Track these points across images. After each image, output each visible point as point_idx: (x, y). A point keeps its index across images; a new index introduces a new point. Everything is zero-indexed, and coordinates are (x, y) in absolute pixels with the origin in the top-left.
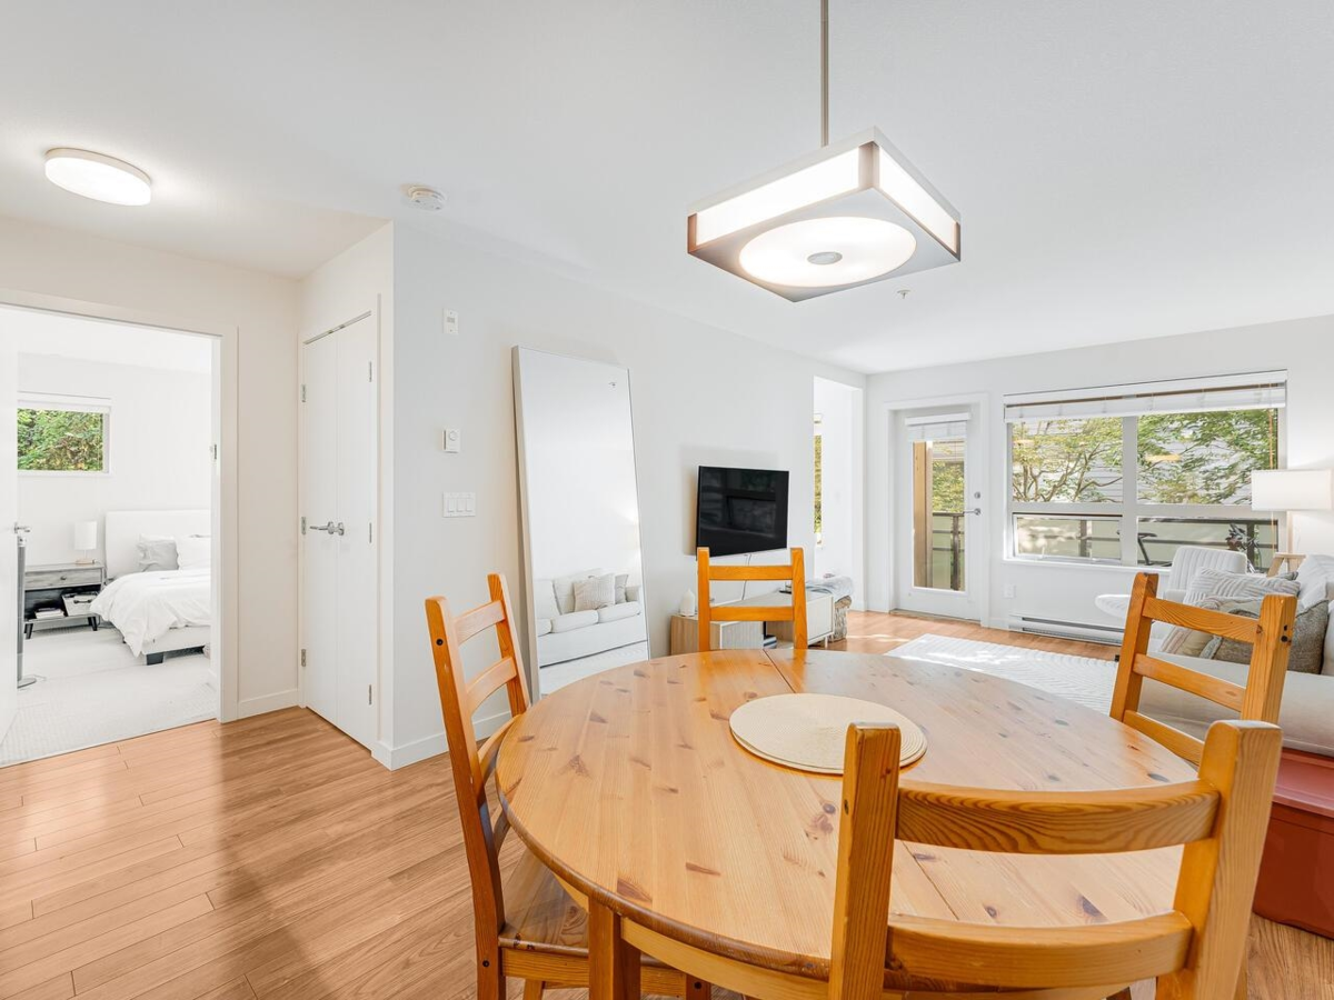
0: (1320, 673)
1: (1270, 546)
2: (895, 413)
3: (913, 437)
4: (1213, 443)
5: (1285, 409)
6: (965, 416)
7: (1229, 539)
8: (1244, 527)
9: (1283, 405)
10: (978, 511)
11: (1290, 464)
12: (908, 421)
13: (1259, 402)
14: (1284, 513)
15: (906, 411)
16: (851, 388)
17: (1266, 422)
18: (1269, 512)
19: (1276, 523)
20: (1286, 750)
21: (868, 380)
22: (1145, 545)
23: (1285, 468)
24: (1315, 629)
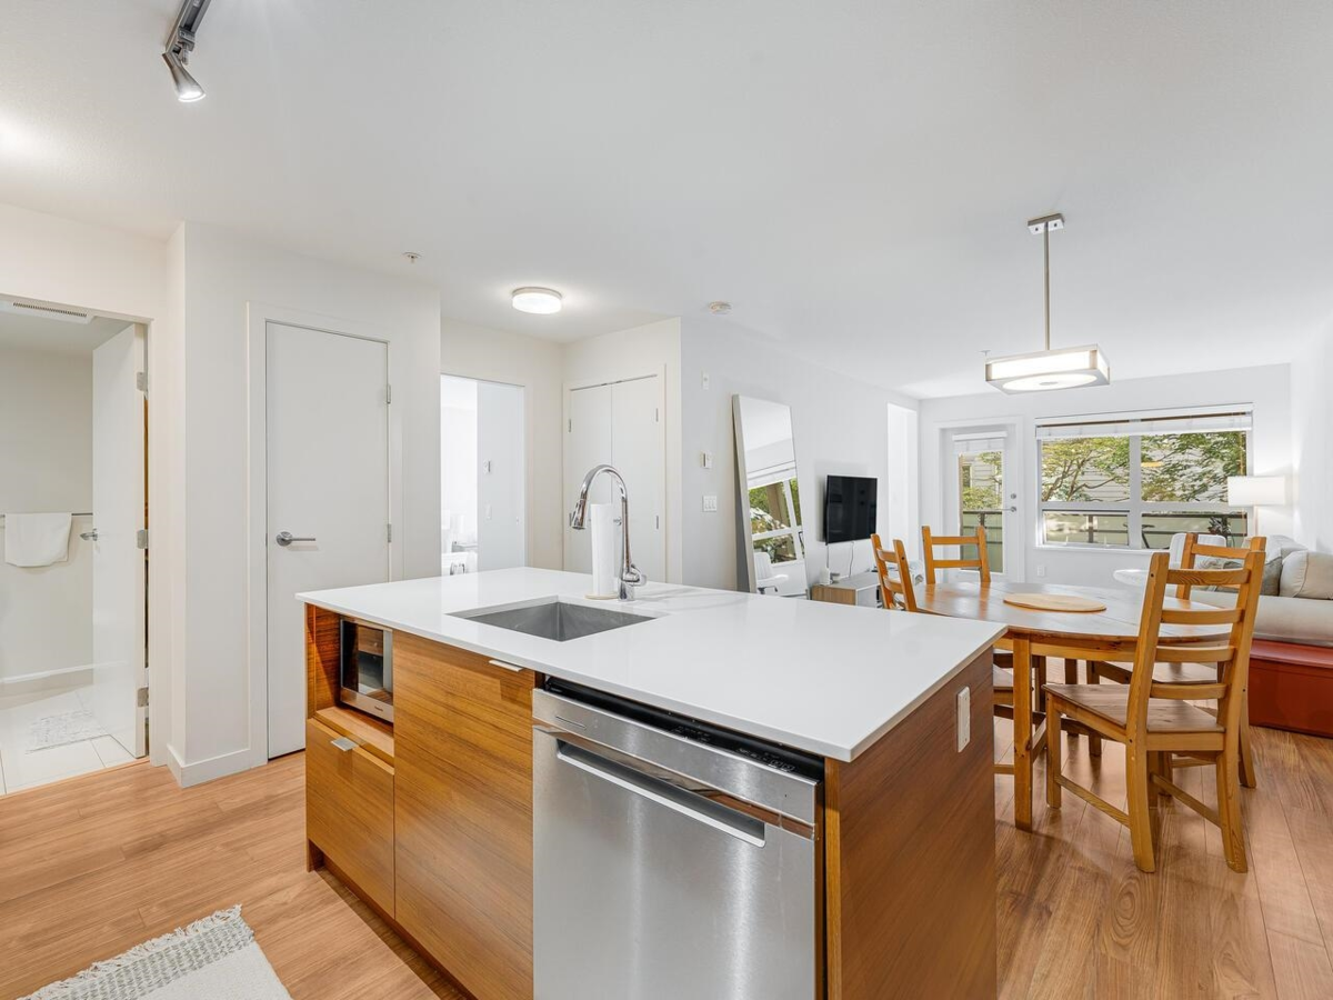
0: (1278, 595)
1: (1241, 535)
2: (944, 431)
3: (960, 452)
4: (1187, 451)
5: (1251, 431)
6: (1003, 434)
7: (1210, 528)
8: (1220, 520)
9: (1250, 429)
10: (1014, 509)
11: (1256, 472)
12: (955, 437)
13: (1232, 426)
14: (1251, 508)
15: (953, 429)
16: (906, 411)
17: (1238, 440)
18: (1240, 507)
19: (1246, 516)
20: (1254, 639)
21: (921, 404)
22: (1146, 535)
23: (1252, 475)
24: (1274, 572)
